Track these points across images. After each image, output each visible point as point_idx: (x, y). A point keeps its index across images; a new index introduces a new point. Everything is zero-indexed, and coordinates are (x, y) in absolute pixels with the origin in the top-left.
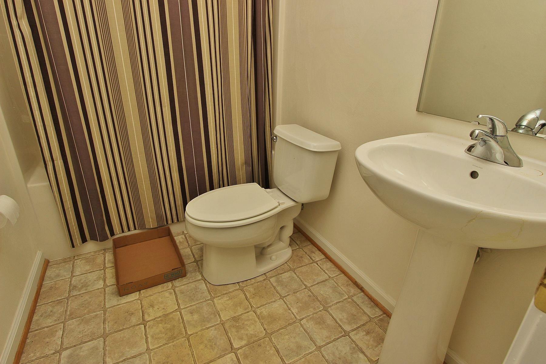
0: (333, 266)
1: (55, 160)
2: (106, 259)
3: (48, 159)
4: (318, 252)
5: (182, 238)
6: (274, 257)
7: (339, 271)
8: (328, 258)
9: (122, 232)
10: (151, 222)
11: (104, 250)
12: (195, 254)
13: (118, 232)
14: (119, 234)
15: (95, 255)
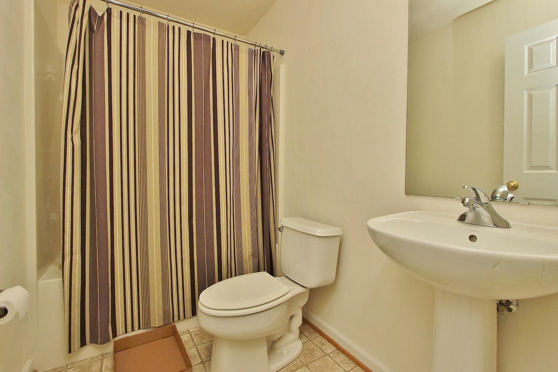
0: (346, 358)
1: (74, 255)
2: (103, 365)
3: (67, 253)
4: (328, 344)
5: (187, 337)
6: (285, 352)
7: (354, 363)
8: (339, 349)
9: (125, 333)
10: (157, 320)
11: (102, 355)
12: (201, 354)
13: (121, 333)
14: (122, 335)
15: (91, 362)
